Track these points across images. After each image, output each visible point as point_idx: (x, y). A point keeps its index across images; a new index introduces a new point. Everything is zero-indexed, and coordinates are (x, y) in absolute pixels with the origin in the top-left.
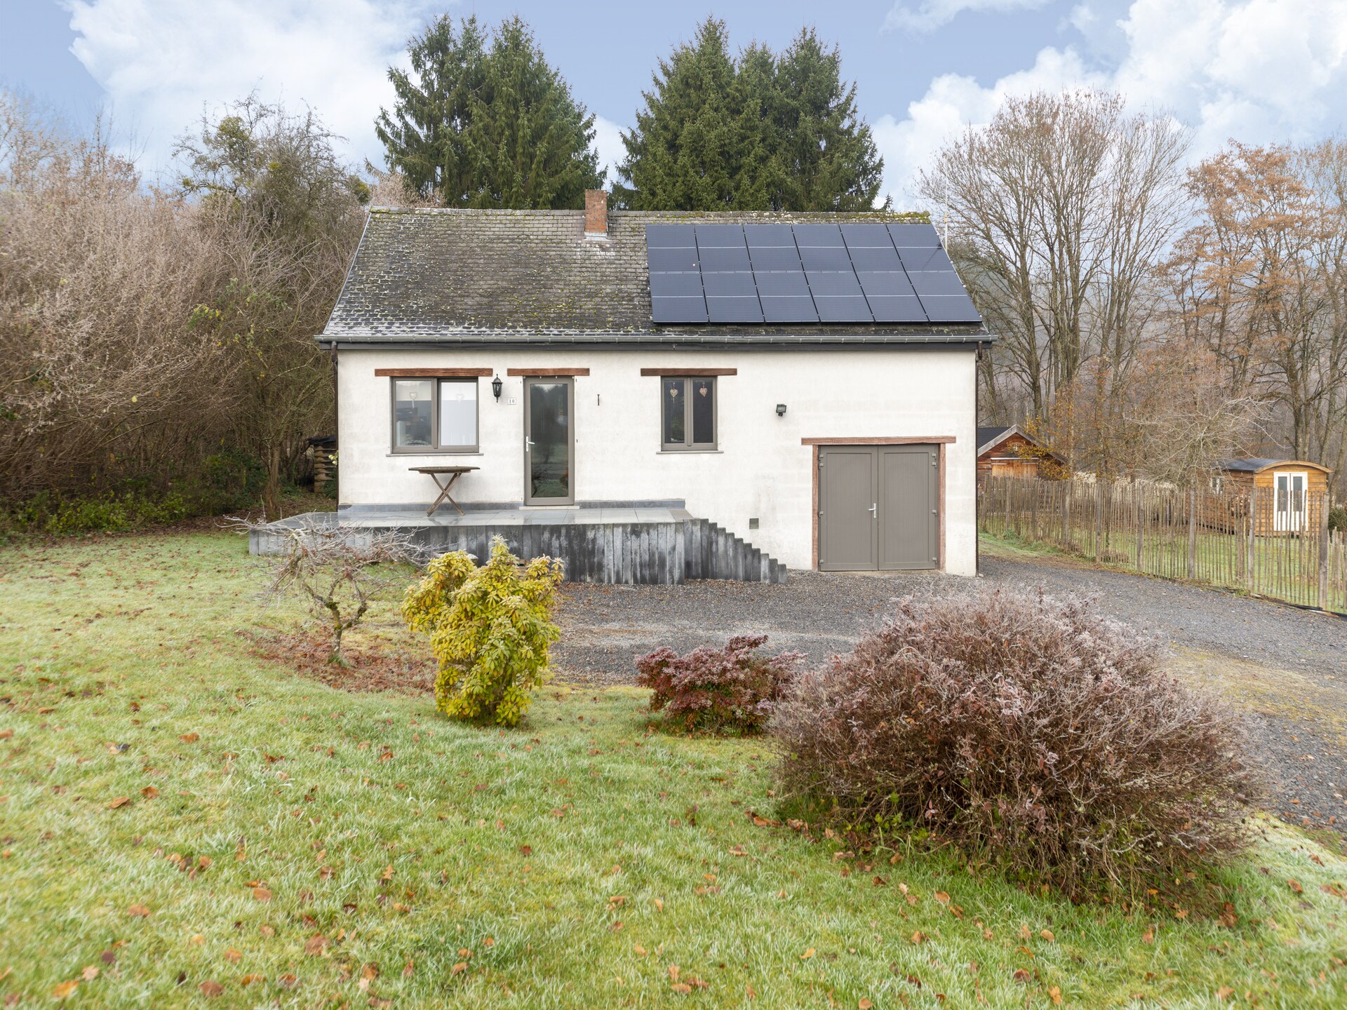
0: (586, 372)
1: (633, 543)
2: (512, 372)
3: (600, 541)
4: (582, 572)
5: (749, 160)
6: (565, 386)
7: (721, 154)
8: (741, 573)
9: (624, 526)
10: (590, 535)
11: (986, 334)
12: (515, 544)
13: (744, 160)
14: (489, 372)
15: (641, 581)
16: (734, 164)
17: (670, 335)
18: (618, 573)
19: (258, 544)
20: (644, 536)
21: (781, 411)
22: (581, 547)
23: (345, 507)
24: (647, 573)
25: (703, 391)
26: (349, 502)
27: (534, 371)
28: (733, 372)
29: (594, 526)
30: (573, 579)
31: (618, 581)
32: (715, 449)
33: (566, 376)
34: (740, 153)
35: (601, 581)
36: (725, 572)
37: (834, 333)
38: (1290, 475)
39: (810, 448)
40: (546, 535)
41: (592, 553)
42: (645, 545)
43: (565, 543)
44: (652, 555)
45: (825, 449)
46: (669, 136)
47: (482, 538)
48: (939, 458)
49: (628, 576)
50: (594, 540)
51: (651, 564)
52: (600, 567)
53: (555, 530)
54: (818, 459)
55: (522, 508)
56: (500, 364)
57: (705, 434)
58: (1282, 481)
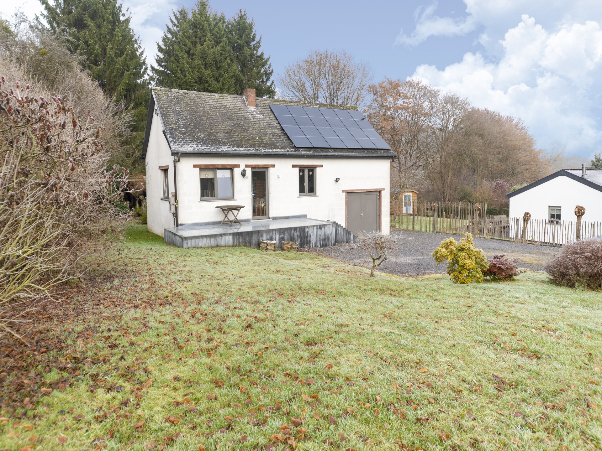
0: (273, 166)
1: (320, 232)
2: (247, 166)
3: (310, 232)
4: (304, 244)
5: (225, 64)
6: (265, 171)
7: (214, 61)
8: (345, 240)
9: (317, 226)
10: (306, 230)
11: (393, 153)
12: (282, 236)
13: (222, 64)
14: (238, 166)
15: (322, 246)
16: (219, 66)
17: (303, 152)
18: (315, 244)
19: (187, 243)
20: (323, 229)
21: (337, 180)
22: (304, 235)
23: (182, 225)
24: (324, 242)
25: (311, 173)
26: (183, 223)
27: (255, 165)
28: (322, 166)
29: (308, 227)
30: (301, 247)
31: (315, 247)
32: (315, 195)
33: (266, 167)
34: (220, 61)
35: (310, 247)
36: (341, 240)
37: (352, 152)
38: (407, 194)
39: (344, 194)
40: (293, 231)
41: (307, 237)
42: (323, 233)
43: (298, 234)
44: (325, 236)
45: (349, 193)
46: (187, 49)
47: (271, 234)
48: (380, 196)
49: (318, 244)
50: (308, 232)
51: (325, 239)
52: (310, 241)
53: (295, 229)
54: (347, 198)
55: (252, 221)
56: (243, 163)
57: (312, 190)
58: (405, 196)
